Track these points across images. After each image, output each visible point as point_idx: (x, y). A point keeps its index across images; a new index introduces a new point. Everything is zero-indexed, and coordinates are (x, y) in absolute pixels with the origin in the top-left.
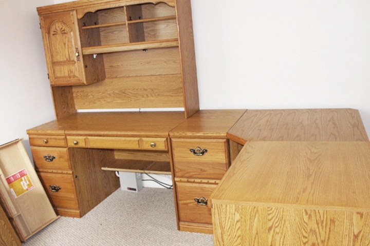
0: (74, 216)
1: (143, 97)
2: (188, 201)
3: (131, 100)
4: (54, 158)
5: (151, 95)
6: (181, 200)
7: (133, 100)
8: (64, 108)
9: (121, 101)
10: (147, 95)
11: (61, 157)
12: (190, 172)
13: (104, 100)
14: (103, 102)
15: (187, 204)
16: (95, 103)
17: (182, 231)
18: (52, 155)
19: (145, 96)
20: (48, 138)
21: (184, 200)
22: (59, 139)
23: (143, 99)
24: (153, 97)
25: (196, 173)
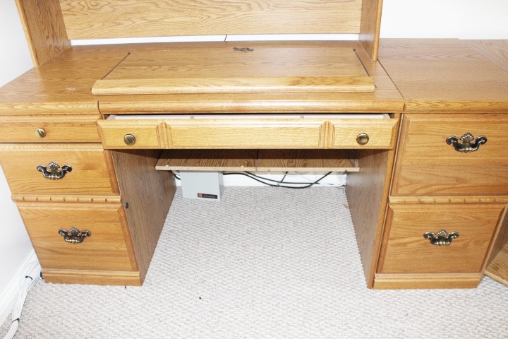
0: (126, 283)
1: (239, 8)
2: (407, 240)
3: (209, 17)
4: (70, 169)
5: (260, 6)
6: (392, 239)
7: (213, 16)
8: (48, 37)
9: (183, 19)
10: (249, 5)
11: (88, 167)
12: (432, 185)
13: (142, 18)
14: (139, 22)
15: (404, 244)
16: (119, 24)
17: (379, 288)
18: (61, 163)
19: (244, 7)
20: (46, 124)
21: (399, 238)
22: (82, 125)
23: (238, 13)
24: (262, 9)
25: (443, 186)
